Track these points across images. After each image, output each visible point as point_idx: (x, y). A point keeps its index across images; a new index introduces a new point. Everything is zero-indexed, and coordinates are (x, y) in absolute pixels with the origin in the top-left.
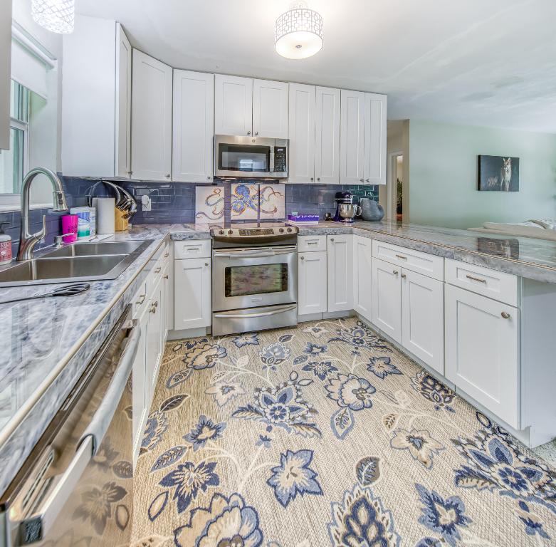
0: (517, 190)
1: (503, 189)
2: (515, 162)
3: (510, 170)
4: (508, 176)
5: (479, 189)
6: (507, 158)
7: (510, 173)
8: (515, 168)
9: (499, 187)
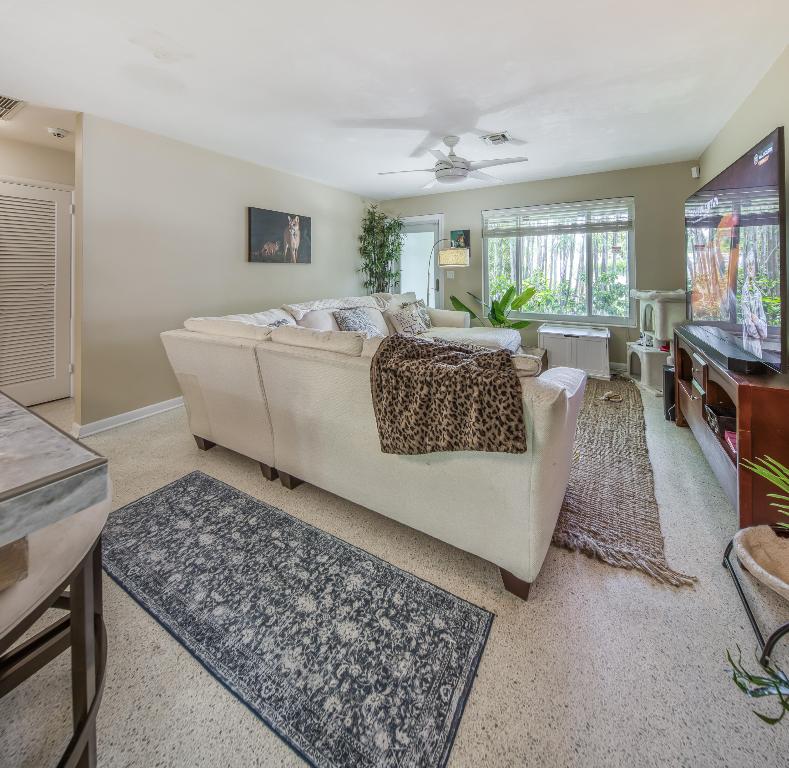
0: (309, 261)
1: (288, 259)
2: (305, 223)
3: (298, 233)
4: (296, 242)
5: (250, 260)
6: (293, 217)
7: (298, 238)
8: (306, 232)
9: (282, 258)
